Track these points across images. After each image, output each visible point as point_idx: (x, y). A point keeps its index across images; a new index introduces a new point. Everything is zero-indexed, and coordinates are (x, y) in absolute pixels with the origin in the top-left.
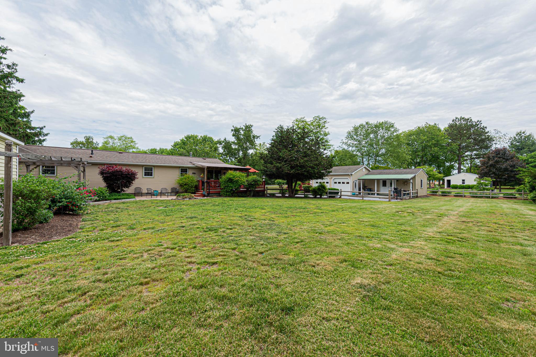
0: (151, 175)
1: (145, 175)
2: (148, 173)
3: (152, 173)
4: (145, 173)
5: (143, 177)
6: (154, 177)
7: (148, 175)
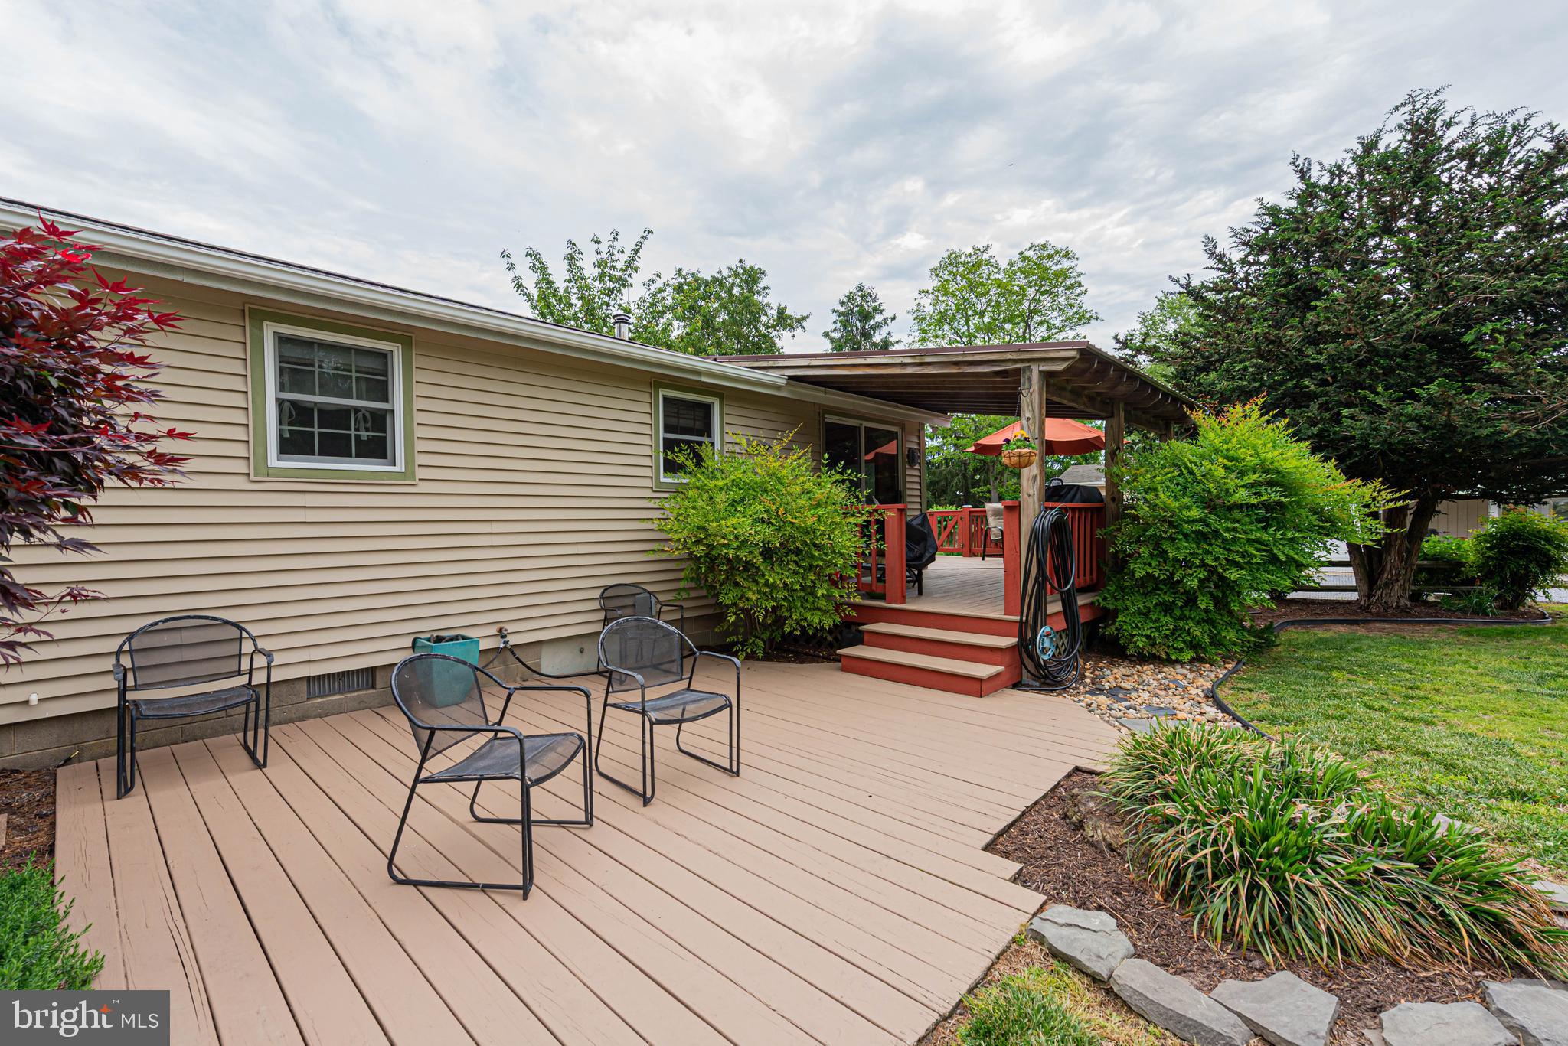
0: (377, 448)
1: (289, 446)
2: (338, 417)
3: (380, 421)
4: (293, 414)
5: (264, 474)
6: (409, 473)
7: (335, 447)
